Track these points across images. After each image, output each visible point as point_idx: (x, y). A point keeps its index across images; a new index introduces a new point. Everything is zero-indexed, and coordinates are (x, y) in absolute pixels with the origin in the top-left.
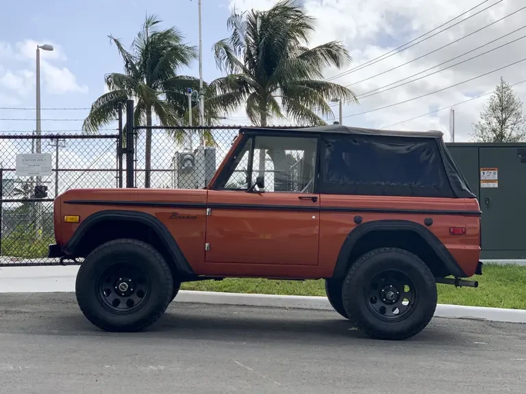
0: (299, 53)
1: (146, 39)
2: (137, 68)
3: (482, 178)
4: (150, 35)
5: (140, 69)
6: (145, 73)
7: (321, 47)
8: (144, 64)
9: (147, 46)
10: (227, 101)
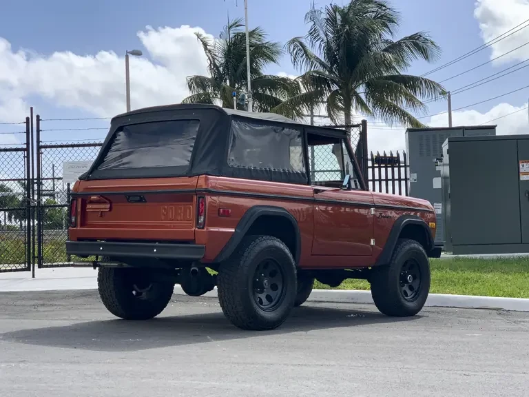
0: (383, 46)
1: (228, 40)
2: (221, 69)
3: (521, 170)
4: (232, 35)
5: (223, 69)
6: (228, 74)
7: (406, 39)
8: (226, 65)
9: (229, 46)
10: (311, 100)
